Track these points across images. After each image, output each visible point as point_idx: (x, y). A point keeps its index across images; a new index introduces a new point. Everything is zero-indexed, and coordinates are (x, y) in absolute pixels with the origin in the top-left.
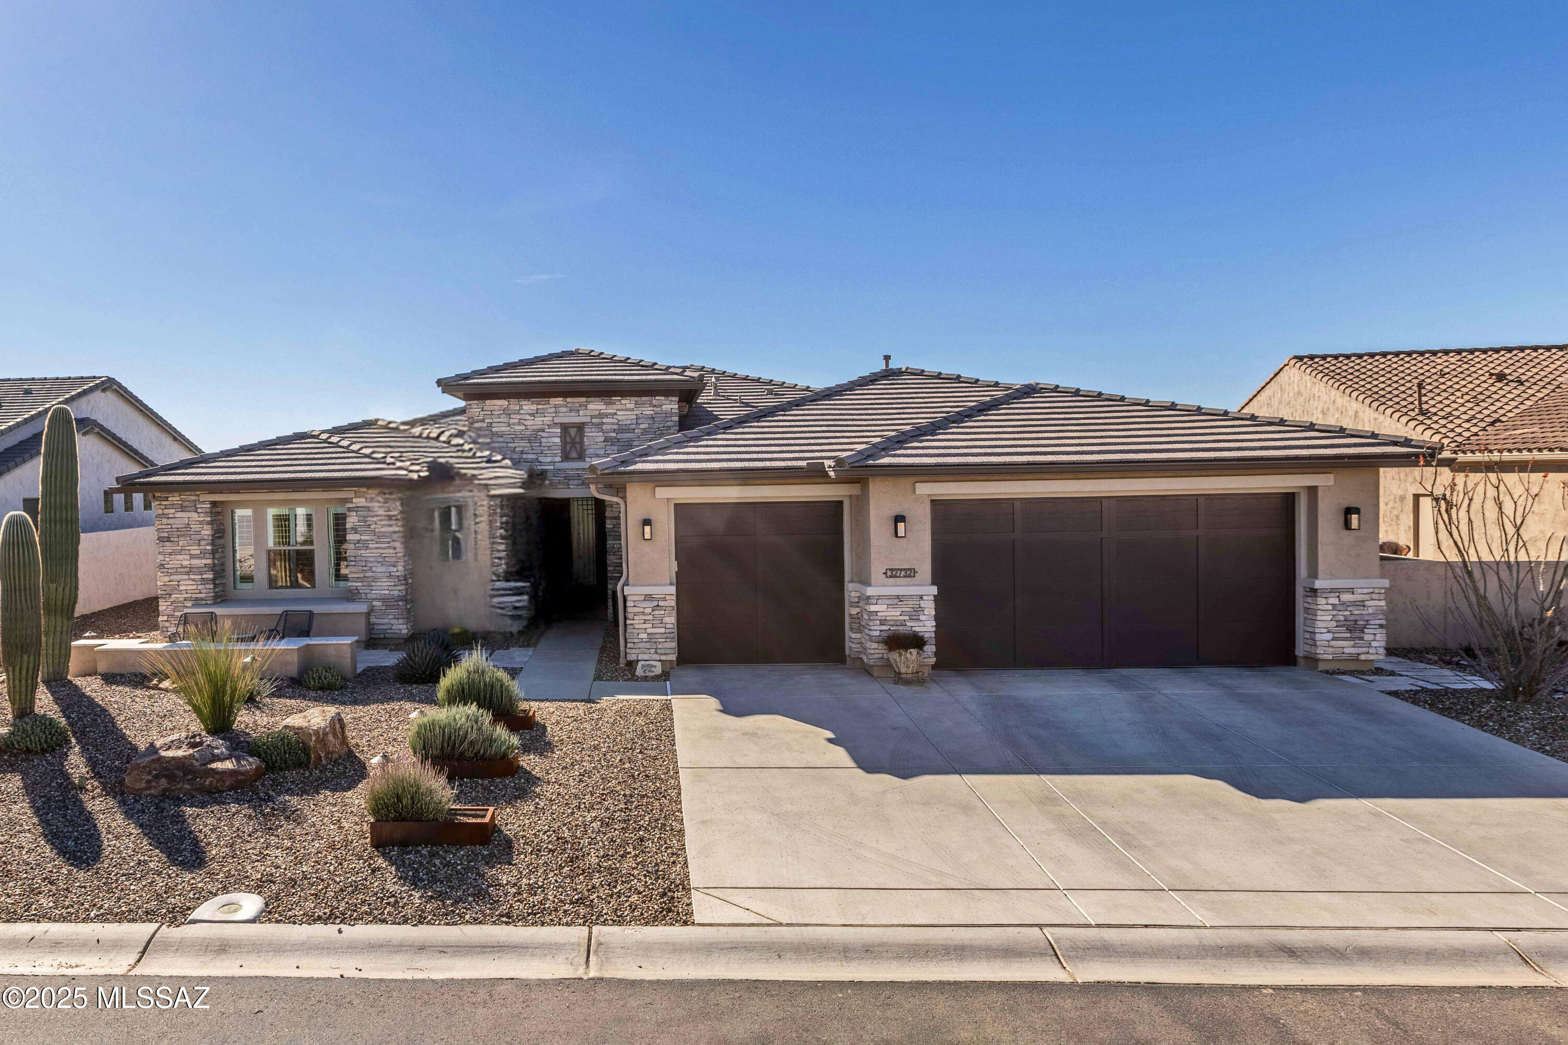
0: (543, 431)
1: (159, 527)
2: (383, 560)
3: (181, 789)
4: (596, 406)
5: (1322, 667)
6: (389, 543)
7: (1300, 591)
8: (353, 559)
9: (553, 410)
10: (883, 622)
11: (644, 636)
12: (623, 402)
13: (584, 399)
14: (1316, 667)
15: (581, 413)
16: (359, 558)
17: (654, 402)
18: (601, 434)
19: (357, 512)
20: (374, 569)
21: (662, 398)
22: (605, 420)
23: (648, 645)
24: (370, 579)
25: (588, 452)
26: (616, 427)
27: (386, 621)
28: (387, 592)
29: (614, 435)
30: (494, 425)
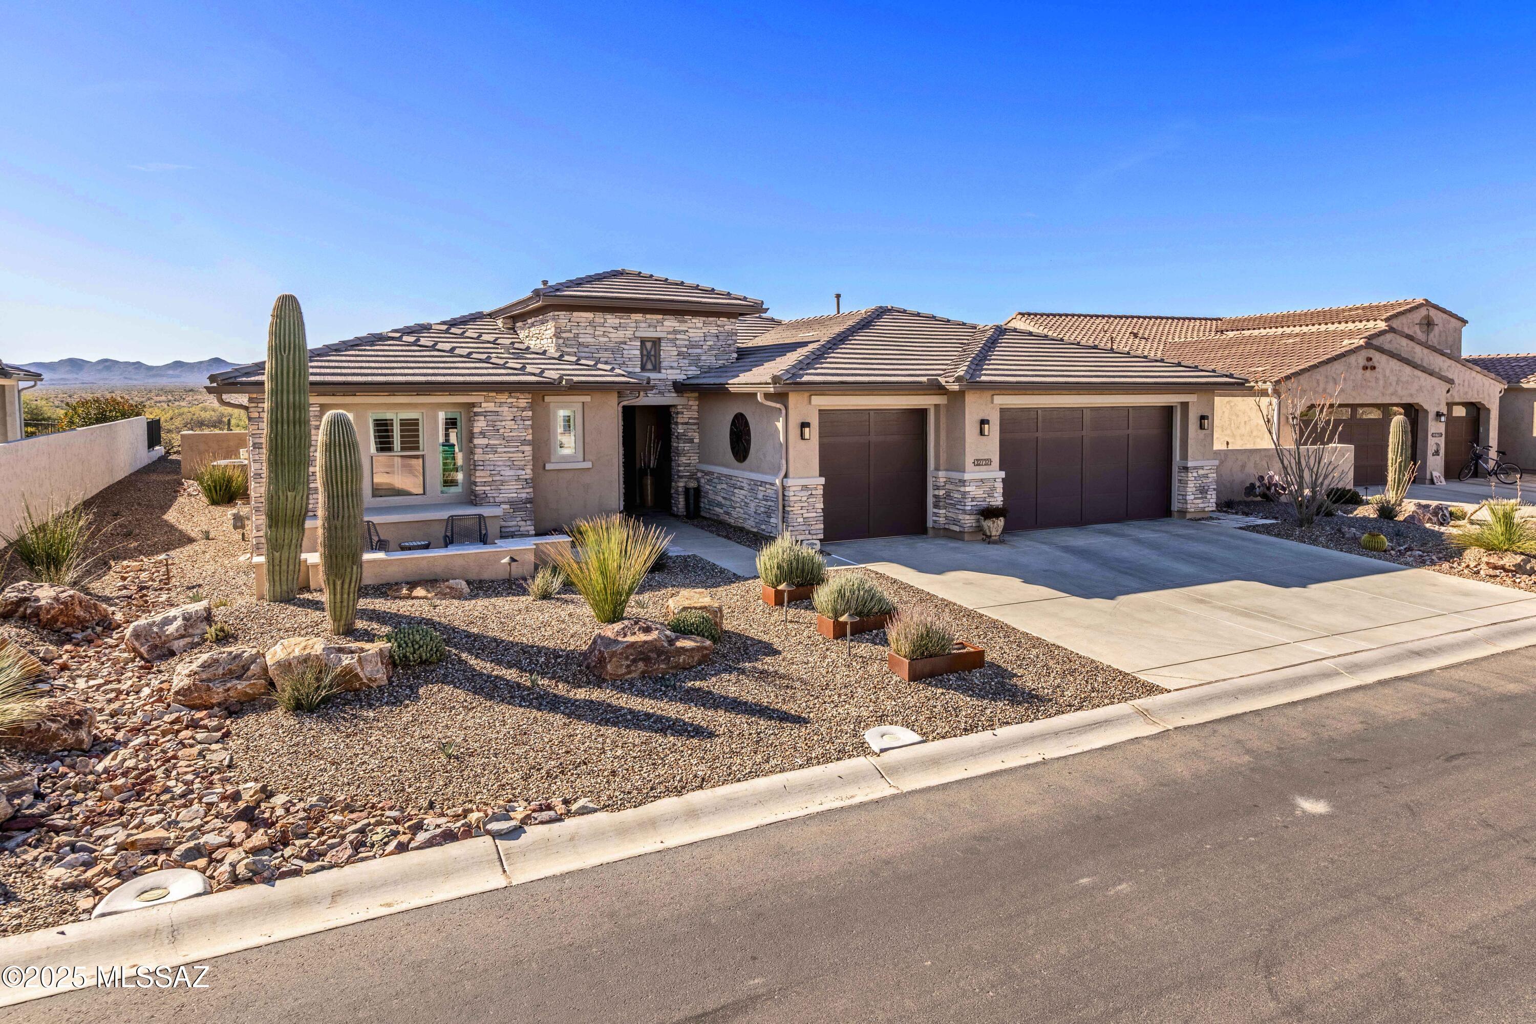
0: (625, 343)
1: (254, 432)
2: (512, 465)
3: (658, 669)
4: (671, 323)
5: (1188, 516)
6: (518, 447)
7: (1175, 469)
8: (481, 463)
9: (634, 325)
10: (973, 499)
11: (801, 520)
12: (694, 321)
13: (660, 317)
14: (1184, 517)
15: (658, 329)
16: (487, 463)
17: (719, 323)
18: (675, 348)
19: (485, 416)
20: (502, 473)
21: (725, 319)
22: (678, 336)
23: (804, 528)
24: (498, 483)
25: (663, 364)
26: (687, 343)
27: (514, 523)
28: (515, 495)
29: (685, 350)
30: (581, 336)
